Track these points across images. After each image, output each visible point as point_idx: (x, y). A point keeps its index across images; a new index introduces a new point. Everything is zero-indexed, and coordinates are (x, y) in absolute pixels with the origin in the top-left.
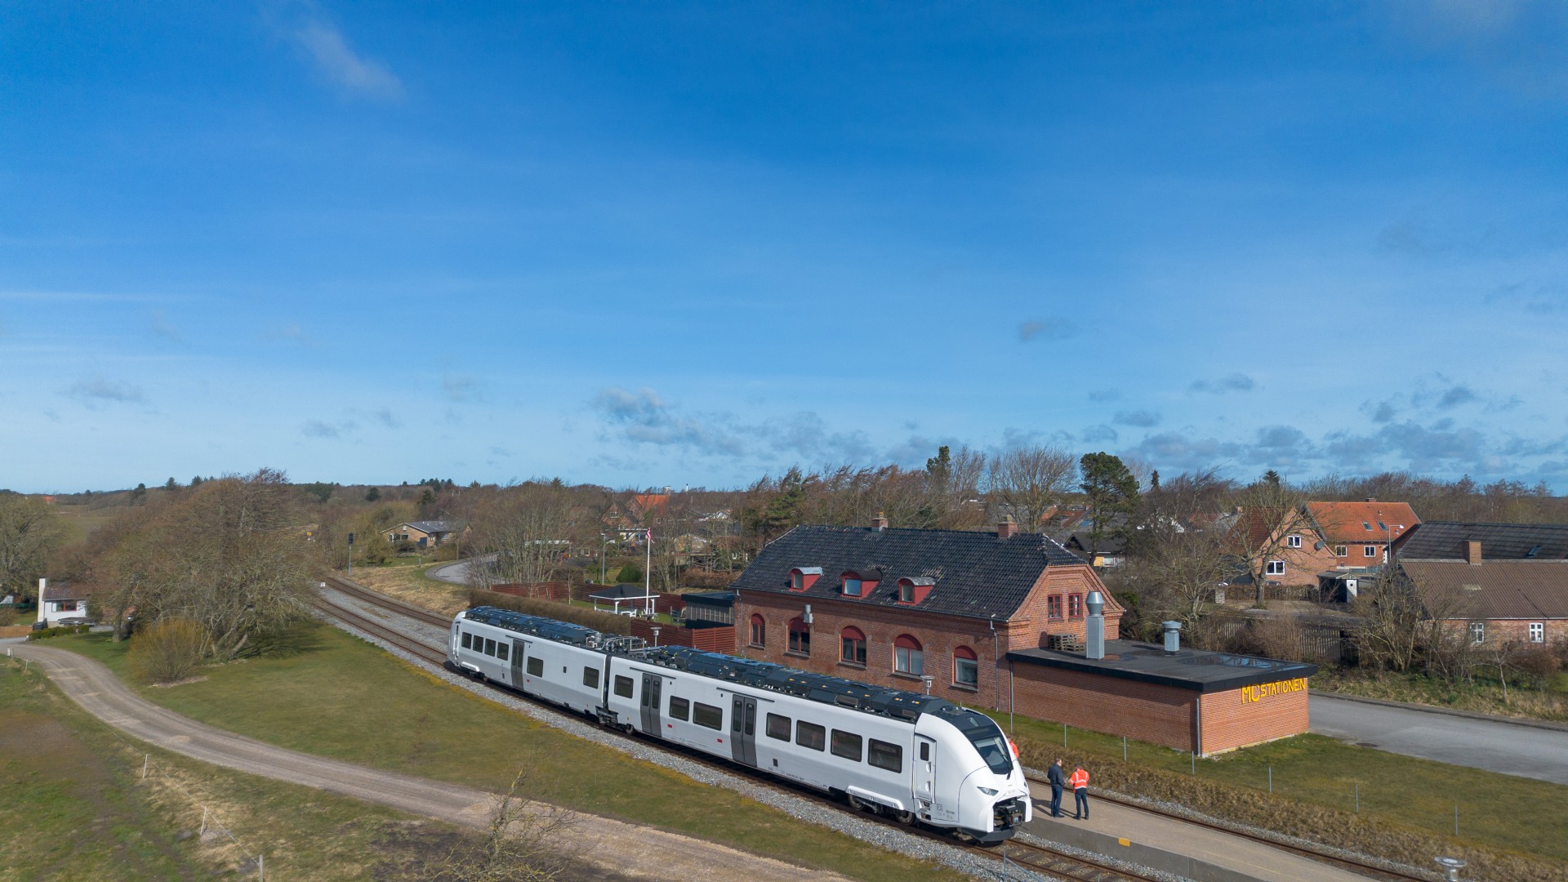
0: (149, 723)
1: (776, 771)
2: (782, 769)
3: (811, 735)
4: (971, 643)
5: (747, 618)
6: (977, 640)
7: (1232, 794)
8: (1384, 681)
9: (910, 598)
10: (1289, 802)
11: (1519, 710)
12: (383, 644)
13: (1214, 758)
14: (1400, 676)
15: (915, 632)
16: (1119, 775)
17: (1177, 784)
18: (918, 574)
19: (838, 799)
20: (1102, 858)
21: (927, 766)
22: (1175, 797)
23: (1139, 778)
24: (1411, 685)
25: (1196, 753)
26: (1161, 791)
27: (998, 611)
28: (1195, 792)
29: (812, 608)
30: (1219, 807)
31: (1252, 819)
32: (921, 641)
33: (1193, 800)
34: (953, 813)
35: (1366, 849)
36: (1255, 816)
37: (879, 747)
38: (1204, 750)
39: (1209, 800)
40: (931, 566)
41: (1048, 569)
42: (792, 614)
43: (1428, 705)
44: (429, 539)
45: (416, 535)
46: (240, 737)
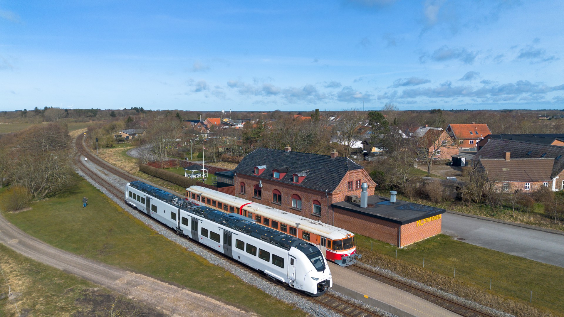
1: (239, 260)
2: (241, 260)
3: (251, 249)
4: (319, 199)
5: (239, 183)
6: (322, 198)
7: (409, 267)
8: (471, 207)
9: (298, 181)
10: (430, 272)
11: (518, 220)
12: (103, 190)
13: (405, 248)
14: (476, 205)
15: (299, 193)
16: (369, 257)
17: (390, 262)
18: (300, 171)
19: (261, 274)
20: (358, 302)
21: (293, 267)
22: (389, 267)
23: (376, 259)
24: (480, 208)
25: (399, 247)
26: (384, 265)
27: (329, 189)
28: (396, 266)
29: (262, 182)
30: (404, 272)
31: (416, 278)
32: (301, 197)
33: (395, 269)
34: (302, 286)
35: (457, 294)
36: (417, 277)
37: (276, 257)
38: (401, 245)
39: (401, 269)
40: (306, 168)
41: (348, 172)
42: (255, 183)
43: (485, 217)
44: (130, 137)
45: (124, 135)
46: (38, 240)
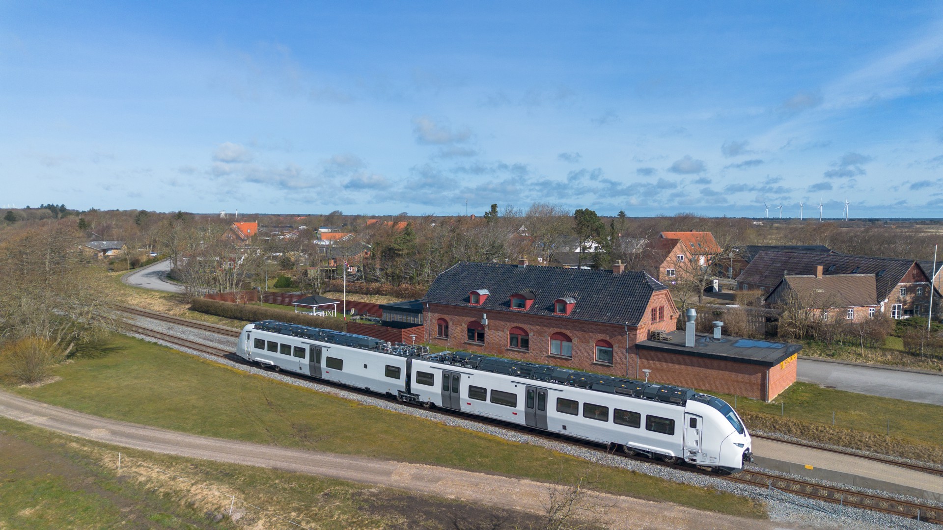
0: (54, 419)
1: (563, 432)
2: (570, 432)
3: (596, 412)
4: (608, 339)
5: (434, 321)
6: (614, 337)
7: (812, 427)
9: (563, 310)
11: (870, 359)
12: (162, 342)
13: (773, 401)
14: (802, 342)
15: (567, 332)
17: (775, 422)
18: (567, 296)
20: (795, 477)
21: (695, 431)
23: (750, 419)
24: (809, 346)
25: (765, 401)
26: (767, 426)
27: (629, 320)
28: (789, 426)
29: (488, 316)
32: (571, 336)
34: (715, 458)
35: (902, 455)
36: (830, 439)
37: (653, 419)
38: (769, 399)
40: (569, 290)
41: (654, 293)
42: (471, 319)
44: (99, 254)
45: (90, 252)
46: (147, 427)
